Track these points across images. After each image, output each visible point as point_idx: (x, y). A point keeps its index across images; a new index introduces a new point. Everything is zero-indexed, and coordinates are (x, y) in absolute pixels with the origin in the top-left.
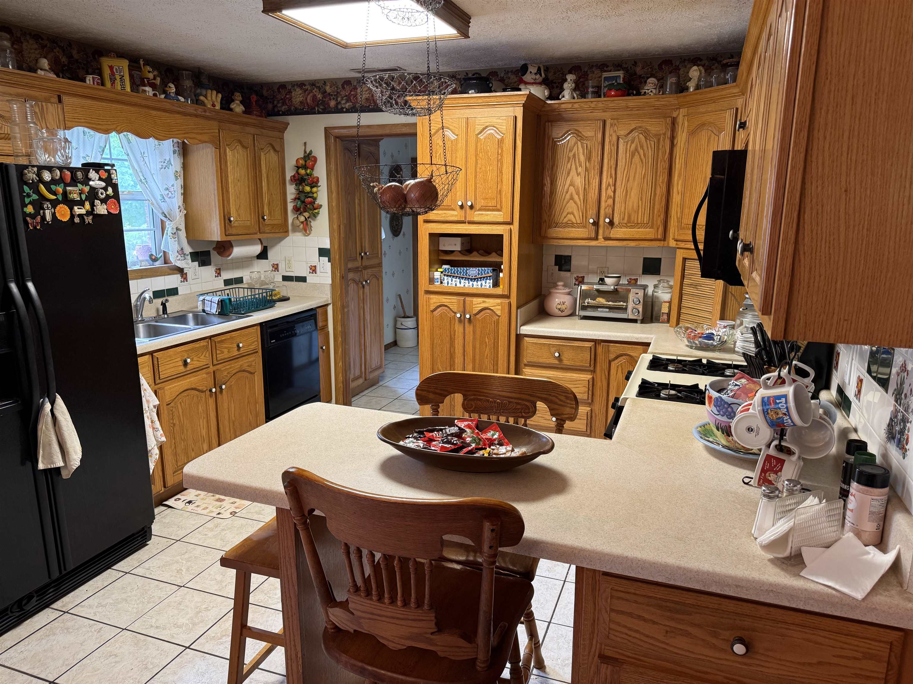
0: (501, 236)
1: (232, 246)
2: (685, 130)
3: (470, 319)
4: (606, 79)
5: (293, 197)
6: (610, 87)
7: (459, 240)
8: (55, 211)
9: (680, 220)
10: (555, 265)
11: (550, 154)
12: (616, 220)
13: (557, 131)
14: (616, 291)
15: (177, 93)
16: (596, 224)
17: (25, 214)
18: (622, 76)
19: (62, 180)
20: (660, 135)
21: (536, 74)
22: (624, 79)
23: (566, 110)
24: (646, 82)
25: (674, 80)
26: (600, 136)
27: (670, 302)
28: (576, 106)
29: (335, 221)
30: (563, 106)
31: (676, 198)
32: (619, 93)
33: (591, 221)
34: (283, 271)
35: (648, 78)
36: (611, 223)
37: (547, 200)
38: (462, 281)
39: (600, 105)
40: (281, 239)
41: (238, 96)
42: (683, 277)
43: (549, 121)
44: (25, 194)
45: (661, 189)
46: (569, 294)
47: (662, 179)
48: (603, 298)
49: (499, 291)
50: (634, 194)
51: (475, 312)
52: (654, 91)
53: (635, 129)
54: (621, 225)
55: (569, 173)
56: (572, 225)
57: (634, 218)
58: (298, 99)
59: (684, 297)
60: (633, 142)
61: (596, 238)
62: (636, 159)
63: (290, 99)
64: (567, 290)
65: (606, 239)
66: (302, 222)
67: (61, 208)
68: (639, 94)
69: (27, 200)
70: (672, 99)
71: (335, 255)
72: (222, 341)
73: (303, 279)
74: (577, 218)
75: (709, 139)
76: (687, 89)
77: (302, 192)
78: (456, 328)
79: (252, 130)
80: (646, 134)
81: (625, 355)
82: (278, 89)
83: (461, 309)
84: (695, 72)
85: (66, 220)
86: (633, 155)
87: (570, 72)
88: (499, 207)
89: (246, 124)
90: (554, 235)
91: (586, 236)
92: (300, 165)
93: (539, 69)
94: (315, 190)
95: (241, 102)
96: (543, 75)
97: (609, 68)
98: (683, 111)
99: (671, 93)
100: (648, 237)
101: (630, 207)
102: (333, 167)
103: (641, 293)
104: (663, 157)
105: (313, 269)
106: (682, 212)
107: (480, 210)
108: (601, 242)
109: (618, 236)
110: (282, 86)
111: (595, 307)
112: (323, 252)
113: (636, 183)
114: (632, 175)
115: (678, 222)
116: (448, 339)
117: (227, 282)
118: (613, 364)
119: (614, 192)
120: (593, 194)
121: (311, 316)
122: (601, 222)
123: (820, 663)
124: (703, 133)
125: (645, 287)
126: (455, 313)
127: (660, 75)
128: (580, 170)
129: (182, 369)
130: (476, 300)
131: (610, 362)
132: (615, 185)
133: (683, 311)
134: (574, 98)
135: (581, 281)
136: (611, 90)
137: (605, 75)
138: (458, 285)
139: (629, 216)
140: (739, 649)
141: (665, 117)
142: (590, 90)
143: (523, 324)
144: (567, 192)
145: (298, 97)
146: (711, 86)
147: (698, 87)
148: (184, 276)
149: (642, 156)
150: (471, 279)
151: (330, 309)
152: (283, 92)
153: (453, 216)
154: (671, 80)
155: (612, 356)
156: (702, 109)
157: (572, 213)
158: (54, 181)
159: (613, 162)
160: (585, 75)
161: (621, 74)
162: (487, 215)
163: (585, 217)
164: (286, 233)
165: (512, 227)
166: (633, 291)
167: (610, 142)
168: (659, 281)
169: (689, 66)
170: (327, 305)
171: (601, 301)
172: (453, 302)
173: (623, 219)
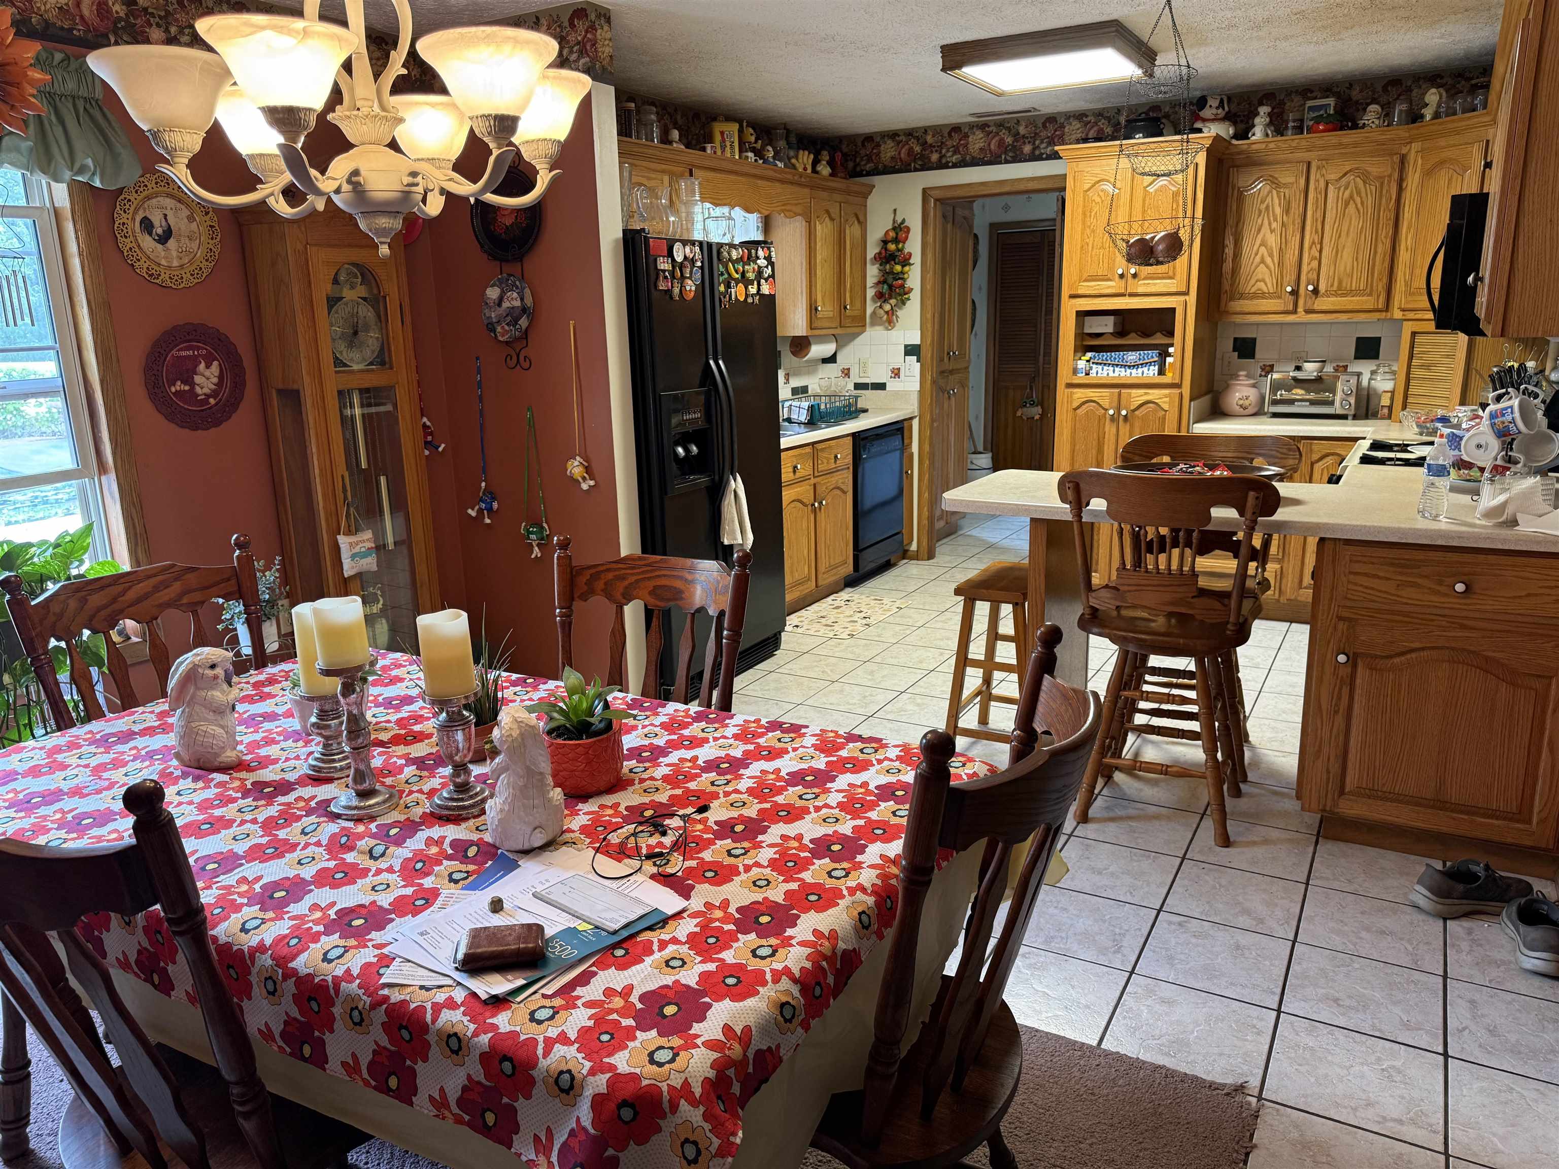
0: (1173, 310)
1: (810, 344)
2: (1419, 170)
3: (1126, 416)
4: (1311, 109)
5: (875, 280)
6: (1318, 120)
7: (1112, 318)
9: (1408, 284)
10: (1234, 350)
11: (1234, 208)
12: (1322, 288)
13: (1242, 180)
14: (1319, 380)
15: (775, 157)
16: (1295, 293)
18: (1333, 104)
20: (1383, 177)
21: (1217, 108)
22: (1335, 108)
23: (1257, 151)
24: (1365, 110)
25: (1404, 107)
26: (1302, 182)
27: (1393, 392)
28: (1272, 146)
29: (929, 308)
30: (1254, 147)
31: (1404, 256)
32: (1330, 126)
33: (1289, 289)
34: (855, 378)
35: (1368, 104)
36: (1316, 291)
37: (1228, 266)
38: (1117, 369)
39: (1304, 143)
40: (859, 334)
41: (825, 156)
42: (1411, 357)
43: (1233, 167)
45: (1383, 247)
46: (1254, 386)
47: (1385, 233)
48: (1302, 388)
49: (1168, 378)
50: (1347, 255)
51: (1132, 408)
52: (1377, 122)
53: (1351, 170)
54: (1328, 294)
55: (1259, 230)
56: (1262, 295)
57: (1346, 283)
58: (889, 155)
59: (1412, 382)
60: (1346, 188)
61: (1295, 311)
62: (1351, 208)
63: (878, 154)
64: (1252, 382)
65: (1308, 312)
66: (887, 313)
67: (740, 287)
68: (1355, 126)
70: (1403, 132)
71: (926, 352)
72: (822, 450)
73: (881, 386)
74: (1270, 285)
75: (1450, 180)
76: (1422, 116)
77: (891, 272)
78: (1107, 429)
79: (838, 197)
80: (1365, 177)
81: (1333, 454)
82: (863, 143)
83: (1115, 404)
84: (1433, 97)
86: (1347, 204)
87: (1261, 104)
88: (1171, 274)
89: (832, 190)
90: (1238, 309)
91: (1281, 308)
92: (889, 238)
93: (1222, 101)
94: (906, 269)
95: (828, 163)
96: (1226, 108)
97: (1314, 94)
98: (1415, 146)
99: (1400, 123)
100: (1365, 307)
101: (1342, 269)
102: (930, 239)
103: (1353, 381)
104: (1388, 205)
105: (896, 373)
106: (1412, 274)
107: (1145, 279)
108: (1301, 316)
109: (1324, 308)
110: (869, 138)
111: (1291, 402)
112: (911, 350)
113: (1350, 239)
114: (1345, 228)
115: (1406, 285)
116: (1095, 443)
117: (795, 391)
118: (1316, 466)
119: (1321, 252)
120: (1291, 256)
121: (898, 430)
122: (1302, 291)
123: (1529, 595)
124: (1443, 172)
125: (1359, 375)
126: (1106, 410)
127: (1384, 99)
128: (1274, 225)
130: (1134, 392)
131: (1312, 464)
132: (1321, 243)
133: (1410, 400)
134: (1267, 135)
135: (1269, 369)
136: (1318, 123)
137: (1310, 103)
138: (1111, 374)
139: (1340, 282)
140: (1460, 587)
141: (1391, 155)
142: (1291, 124)
143: (1197, 421)
144: (1256, 254)
145: (888, 151)
146: (1455, 114)
147: (1437, 115)
149: (1359, 205)
150: (1129, 367)
151: (915, 423)
152: (869, 146)
153: (1109, 287)
154: (1400, 108)
155: (1315, 457)
156: (1442, 142)
157: (1263, 280)
159: (1319, 214)
160: (1282, 103)
161: (1331, 101)
162: (1155, 284)
163: (1280, 284)
164: (863, 328)
165: (1187, 298)
166: (1343, 378)
167: (1316, 189)
168: (1378, 366)
169: (1424, 86)
170: (911, 418)
171: (1298, 393)
172: (1104, 396)
173: (1332, 285)
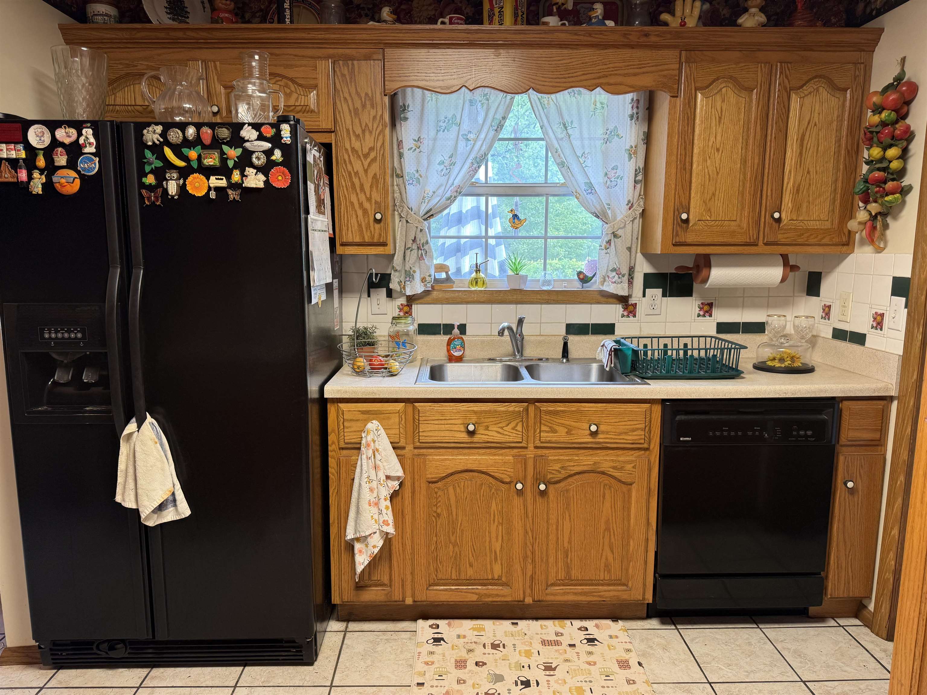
1: (709, 266)
8: (185, 181)
15: (606, 16)
17: (142, 186)
19: (198, 141)
34: (837, 320)
40: (842, 258)
44: (145, 160)
66: (864, 224)
67: (194, 178)
69: (147, 169)
71: (919, 293)
72: (556, 413)
73: (861, 339)
85: (200, 195)
105: (879, 321)
117: (722, 328)
129: (463, 437)
148: (631, 308)
151: (894, 408)
158: (187, 143)
164: (845, 248)
170: (891, 399)
